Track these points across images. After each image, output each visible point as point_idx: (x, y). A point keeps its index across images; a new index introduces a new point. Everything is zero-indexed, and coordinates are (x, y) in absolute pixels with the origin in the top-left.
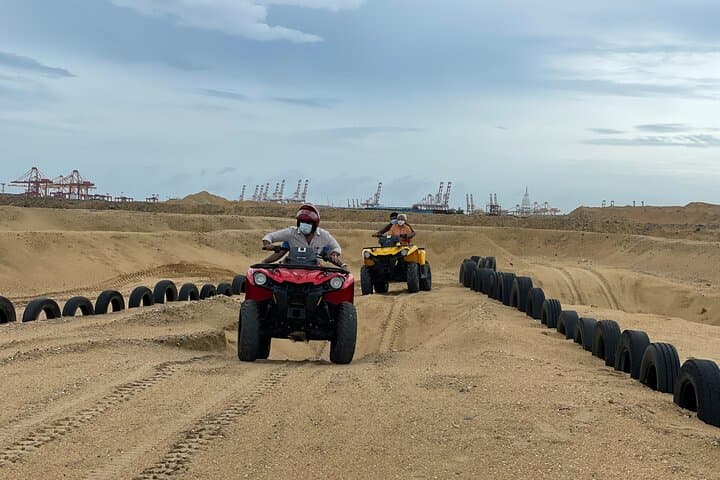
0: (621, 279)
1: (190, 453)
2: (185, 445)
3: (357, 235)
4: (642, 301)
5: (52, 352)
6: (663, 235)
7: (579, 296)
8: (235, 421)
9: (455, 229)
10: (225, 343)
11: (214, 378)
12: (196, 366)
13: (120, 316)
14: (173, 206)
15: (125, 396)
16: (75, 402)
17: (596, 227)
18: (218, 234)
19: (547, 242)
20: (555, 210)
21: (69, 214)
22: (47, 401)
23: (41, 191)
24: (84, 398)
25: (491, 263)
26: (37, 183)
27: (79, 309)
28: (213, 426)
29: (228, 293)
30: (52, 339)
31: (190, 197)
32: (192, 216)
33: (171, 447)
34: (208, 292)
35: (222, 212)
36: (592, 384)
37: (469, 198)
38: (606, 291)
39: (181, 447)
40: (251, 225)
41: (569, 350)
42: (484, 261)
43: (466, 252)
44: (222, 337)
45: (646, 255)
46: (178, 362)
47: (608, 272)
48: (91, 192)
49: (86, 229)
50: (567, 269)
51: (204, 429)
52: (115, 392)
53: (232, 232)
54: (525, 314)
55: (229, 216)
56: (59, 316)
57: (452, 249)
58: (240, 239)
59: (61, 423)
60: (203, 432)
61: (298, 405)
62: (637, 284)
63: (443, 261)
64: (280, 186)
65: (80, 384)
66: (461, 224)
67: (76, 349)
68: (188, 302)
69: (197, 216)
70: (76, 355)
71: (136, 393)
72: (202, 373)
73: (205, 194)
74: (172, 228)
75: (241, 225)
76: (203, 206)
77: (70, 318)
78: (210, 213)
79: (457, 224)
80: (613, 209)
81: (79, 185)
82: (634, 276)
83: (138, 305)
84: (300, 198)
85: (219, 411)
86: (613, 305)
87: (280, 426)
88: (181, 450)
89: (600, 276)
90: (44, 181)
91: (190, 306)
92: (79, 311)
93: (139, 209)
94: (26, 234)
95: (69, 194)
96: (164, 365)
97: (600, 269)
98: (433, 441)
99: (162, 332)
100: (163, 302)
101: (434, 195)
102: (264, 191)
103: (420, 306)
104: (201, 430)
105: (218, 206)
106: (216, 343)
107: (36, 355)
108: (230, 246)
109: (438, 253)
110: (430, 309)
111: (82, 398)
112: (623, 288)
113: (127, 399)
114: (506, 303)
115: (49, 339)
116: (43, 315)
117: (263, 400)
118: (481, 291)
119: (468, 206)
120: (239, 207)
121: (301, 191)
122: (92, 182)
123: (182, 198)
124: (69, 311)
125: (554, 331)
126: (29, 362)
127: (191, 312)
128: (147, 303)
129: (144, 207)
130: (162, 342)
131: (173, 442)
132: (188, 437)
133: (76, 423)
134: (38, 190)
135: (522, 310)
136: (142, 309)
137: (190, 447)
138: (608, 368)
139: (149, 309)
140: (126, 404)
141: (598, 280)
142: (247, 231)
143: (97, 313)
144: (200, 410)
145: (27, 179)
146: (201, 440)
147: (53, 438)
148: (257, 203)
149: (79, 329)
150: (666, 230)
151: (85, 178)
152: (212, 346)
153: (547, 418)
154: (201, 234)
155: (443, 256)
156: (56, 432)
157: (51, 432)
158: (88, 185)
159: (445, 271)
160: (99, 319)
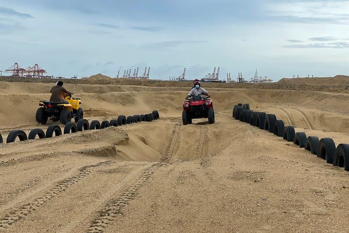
0: (313, 113)
1: (103, 227)
2: (99, 221)
3: (179, 94)
4: (325, 125)
5: (21, 161)
6: (330, 91)
7: (292, 122)
8: (128, 204)
9: (226, 90)
10: (115, 151)
11: (113, 175)
12: (102, 168)
13: (59, 139)
14: (85, 81)
15: (63, 188)
16: (34, 192)
17: (296, 88)
18: (109, 94)
19: (273, 96)
20: (270, 80)
21: (33, 85)
22: (17, 193)
23: (20, 75)
24: (39, 190)
25: (247, 106)
26: (18, 70)
27: (37, 135)
28: (115, 207)
29: (115, 125)
30: (22, 153)
31: (93, 76)
32: (94, 85)
33: (91, 223)
34: (105, 125)
35: (109, 83)
36: (327, 175)
37: (228, 75)
38: (306, 120)
39: (97, 222)
40: (125, 90)
41: (304, 154)
42: (244, 106)
43: (235, 102)
44: (114, 149)
45: (324, 101)
46: (92, 166)
47: (306, 110)
48: (44, 75)
49: (41, 92)
50: (286, 109)
51: (110, 210)
52: (57, 186)
53: (116, 93)
54: (273, 134)
55: (114, 85)
56: (27, 139)
57: (227, 100)
58: (120, 97)
59: (25, 207)
60: (110, 212)
61: (163, 192)
62: (322, 116)
63: (223, 106)
64: (136, 71)
65: (37, 180)
66: (229, 88)
67: (35, 158)
68: (95, 130)
69: (97, 85)
70: (35, 162)
71: (69, 186)
72: (106, 172)
73: (100, 75)
74: (85, 92)
75: (119, 89)
76: (100, 80)
77: (32, 140)
78: (103, 84)
79: (226, 87)
80: (299, 79)
81: (38, 71)
82: (320, 112)
83: (69, 133)
84: (146, 76)
85: (118, 197)
86: (310, 127)
87: (155, 206)
88: (97, 224)
89: (302, 113)
90: (21, 70)
91: (97, 132)
92: (37, 136)
93: (68, 83)
94: (10, 95)
95: (34, 76)
96: (85, 168)
97: (302, 109)
98: (248, 215)
99: (82, 147)
100: (82, 130)
101: (211, 74)
102: (129, 73)
103: (215, 130)
104: (108, 210)
105: (107, 80)
106: (111, 152)
107: (13, 163)
108: (115, 100)
109: (220, 102)
110: (221, 132)
111: (38, 190)
112: (314, 118)
113: (64, 190)
114: (262, 128)
115: (20, 153)
116: (17, 138)
117: (142, 189)
118: (246, 122)
119: (228, 79)
120: (117, 81)
121: (147, 73)
122: (44, 70)
123: (88, 77)
124: (32, 136)
125: (292, 143)
126: (9, 167)
127: (97, 136)
128: (74, 131)
129: (70, 81)
130: (82, 153)
131: (92, 219)
132: (101, 216)
133: (34, 207)
134: (18, 74)
135: (270, 131)
136: (71, 135)
137: (102, 222)
138: (329, 164)
139: (74, 135)
140: (64, 193)
141: (301, 114)
142: (122, 93)
143: (47, 137)
144: (106, 197)
145: (13, 69)
146: (109, 217)
147: (20, 218)
148: (125, 79)
149: (37, 147)
150: (331, 88)
151: (41, 68)
152: (109, 154)
153: (310, 198)
154: (100, 94)
155: (223, 104)
156: (22, 213)
157: (19, 213)
158: (43, 71)
159: (224, 111)
160: (48, 141)
